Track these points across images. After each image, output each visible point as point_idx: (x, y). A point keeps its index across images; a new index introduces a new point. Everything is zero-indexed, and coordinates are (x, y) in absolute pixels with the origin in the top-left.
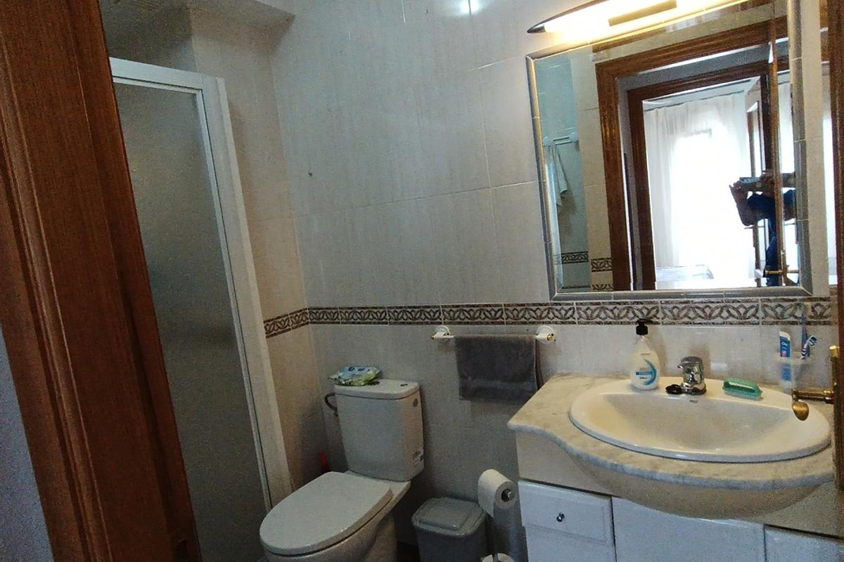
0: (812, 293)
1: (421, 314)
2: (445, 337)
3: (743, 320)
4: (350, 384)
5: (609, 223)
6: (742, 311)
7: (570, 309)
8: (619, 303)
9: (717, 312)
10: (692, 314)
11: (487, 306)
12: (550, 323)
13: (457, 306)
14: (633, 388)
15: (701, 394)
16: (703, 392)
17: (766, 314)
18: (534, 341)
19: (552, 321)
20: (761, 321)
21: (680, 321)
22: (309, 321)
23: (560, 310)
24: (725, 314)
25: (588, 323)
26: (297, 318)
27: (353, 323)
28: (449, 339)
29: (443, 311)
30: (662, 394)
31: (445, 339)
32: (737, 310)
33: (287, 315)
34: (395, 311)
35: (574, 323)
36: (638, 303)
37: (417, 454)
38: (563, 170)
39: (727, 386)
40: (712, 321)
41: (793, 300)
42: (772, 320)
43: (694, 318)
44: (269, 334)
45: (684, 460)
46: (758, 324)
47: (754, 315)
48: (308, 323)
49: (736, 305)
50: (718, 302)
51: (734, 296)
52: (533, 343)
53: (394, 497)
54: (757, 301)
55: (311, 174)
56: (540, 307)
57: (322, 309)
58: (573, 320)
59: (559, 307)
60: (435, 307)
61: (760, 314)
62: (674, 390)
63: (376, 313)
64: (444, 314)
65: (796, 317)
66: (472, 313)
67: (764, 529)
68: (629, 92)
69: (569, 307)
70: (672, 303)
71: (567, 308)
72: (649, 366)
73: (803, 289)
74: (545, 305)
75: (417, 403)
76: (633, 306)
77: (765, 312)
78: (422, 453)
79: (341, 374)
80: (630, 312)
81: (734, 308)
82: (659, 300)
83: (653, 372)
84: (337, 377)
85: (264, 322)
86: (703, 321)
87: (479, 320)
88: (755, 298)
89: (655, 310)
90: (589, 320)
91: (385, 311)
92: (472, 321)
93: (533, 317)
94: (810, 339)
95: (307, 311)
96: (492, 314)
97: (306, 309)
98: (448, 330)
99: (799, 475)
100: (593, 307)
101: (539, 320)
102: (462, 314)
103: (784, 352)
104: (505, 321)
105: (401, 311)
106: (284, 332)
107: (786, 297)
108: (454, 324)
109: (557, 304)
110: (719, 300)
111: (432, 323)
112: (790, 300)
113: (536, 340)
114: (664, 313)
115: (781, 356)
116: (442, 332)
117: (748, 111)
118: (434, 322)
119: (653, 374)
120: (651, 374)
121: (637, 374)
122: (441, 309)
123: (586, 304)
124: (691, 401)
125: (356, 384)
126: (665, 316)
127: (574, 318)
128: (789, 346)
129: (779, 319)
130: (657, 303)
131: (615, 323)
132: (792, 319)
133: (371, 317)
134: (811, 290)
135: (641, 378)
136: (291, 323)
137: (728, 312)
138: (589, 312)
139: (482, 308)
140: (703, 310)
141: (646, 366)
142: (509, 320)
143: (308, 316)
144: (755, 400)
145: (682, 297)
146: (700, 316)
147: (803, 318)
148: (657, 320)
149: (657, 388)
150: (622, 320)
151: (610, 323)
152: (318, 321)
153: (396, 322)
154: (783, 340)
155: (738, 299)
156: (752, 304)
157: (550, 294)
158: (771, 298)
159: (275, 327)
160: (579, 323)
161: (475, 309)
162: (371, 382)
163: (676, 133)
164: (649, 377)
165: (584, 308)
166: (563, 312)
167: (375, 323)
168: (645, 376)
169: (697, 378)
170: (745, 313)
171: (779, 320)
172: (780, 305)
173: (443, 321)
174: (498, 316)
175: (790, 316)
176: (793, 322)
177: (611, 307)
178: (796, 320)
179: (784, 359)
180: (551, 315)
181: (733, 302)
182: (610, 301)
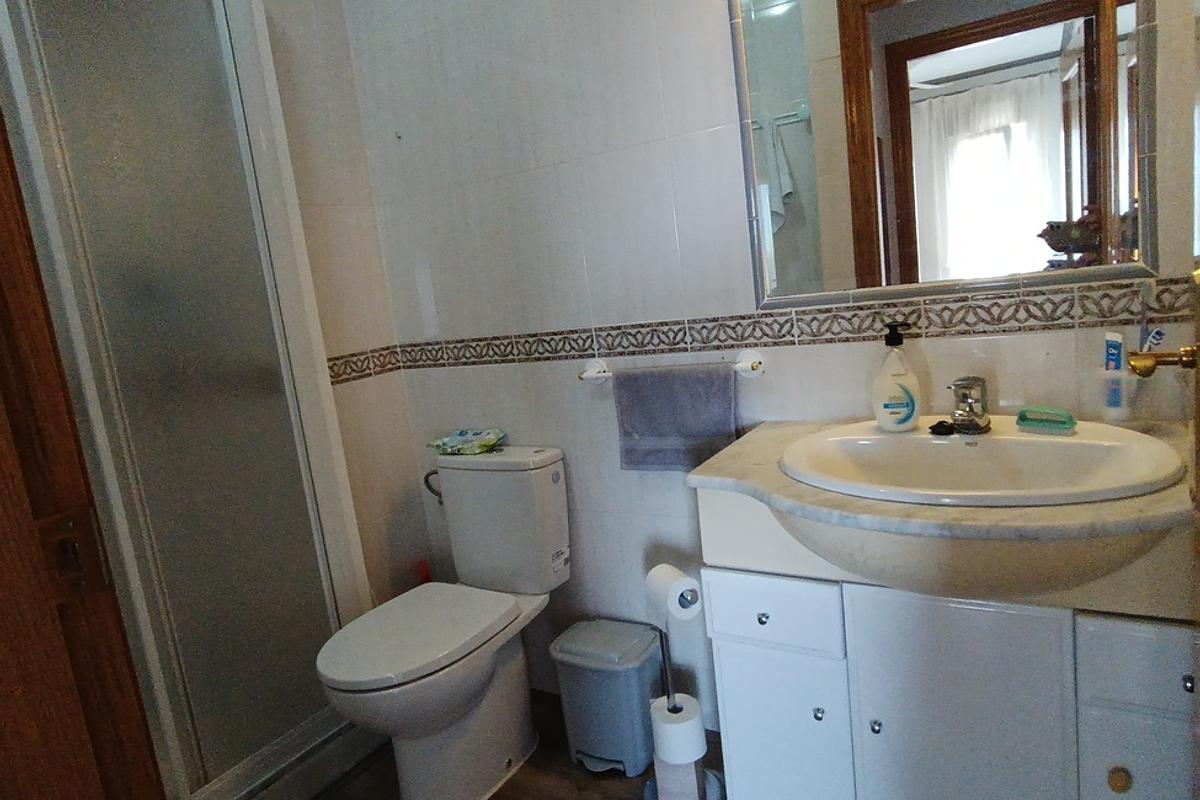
0: (1158, 272)
1: (564, 343)
2: (598, 375)
3: (1050, 323)
4: (458, 453)
5: (854, 233)
6: (1048, 307)
7: (787, 322)
8: (861, 308)
9: (1010, 311)
10: (971, 318)
11: (662, 324)
12: (756, 345)
13: (619, 328)
14: (880, 430)
15: (982, 433)
16: (986, 430)
17: (1086, 312)
18: (733, 373)
19: (758, 342)
20: (1077, 321)
21: (953, 330)
22: (401, 364)
23: (772, 324)
24: (1022, 315)
25: (814, 342)
26: (382, 358)
27: (465, 364)
28: (607, 379)
29: (598, 336)
30: (923, 436)
31: (601, 378)
32: (1040, 307)
33: (366, 353)
34: (527, 342)
35: (793, 343)
36: (888, 305)
37: (559, 554)
38: (788, 163)
39: (1023, 418)
40: (1002, 326)
41: (1127, 286)
42: (1096, 319)
43: (975, 324)
44: (337, 379)
45: (954, 506)
46: (1073, 327)
47: (1067, 314)
48: (399, 368)
49: (1039, 299)
50: (1012, 297)
51: (1037, 285)
52: (730, 375)
53: (523, 615)
54: (1072, 290)
55: (399, 138)
56: (742, 322)
57: (419, 345)
58: (792, 339)
59: (769, 320)
60: (585, 331)
61: (1077, 311)
62: (940, 430)
63: (498, 346)
64: (598, 342)
65: (1132, 313)
66: (639, 337)
67: (1074, 615)
68: (887, 47)
69: (785, 318)
70: (942, 301)
71: (782, 320)
72: (903, 394)
73: (1144, 266)
74: (750, 318)
75: (559, 479)
76: (882, 310)
77: (1083, 306)
78: (567, 555)
79: (446, 440)
80: (878, 320)
81: (1036, 304)
82: (921, 299)
83: (911, 404)
84: (441, 444)
85: (329, 360)
86: (988, 328)
87: (651, 347)
88: (1068, 286)
89: (915, 315)
90: (816, 338)
91: (511, 342)
92: (641, 349)
93: (732, 338)
94: (1153, 333)
95: (399, 349)
96: (667, 336)
97: (396, 346)
98: (604, 364)
99: (1133, 516)
100: (821, 317)
101: (741, 342)
102: (624, 340)
103: (1112, 364)
104: (689, 346)
105: (535, 342)
106: (360, 377)
107: (1115, 282)
108: (615, 356)
109: (766, 315)
110: (1013, 291)
111: (581, 357)
112: (1122, 287)
113: (735, 372)
114: (928, 318)
115: (1107, 369)
116: (597, 368)
117: (1065, 79)
118: (584, 354)
119: (911, 407)
120: (907, 406)
121: (886, 406)
122: (594, 333)
123: (810, 312)
124: (967, 444)
125: (468, 452)
126: (930, 324)
127: (793, 336)
128: (1119, 353)
129: (1105, 317)
130: (918, 303)
131: (855, 340)
132: (1125, 316)
133: (491, 353)
134: (1156, 267)
135: (892, 413)
136: (372, 365)
137: (1027, 310)
138: (815, 324)
139: (654, 329)
140: (988, 311)
141: (899, 393)
142: (695, 344)
143: (399, 358)
144: (1066, 435)
145: (958, 292)
146: (983, 320)
147: (1142, 313)
148: (919, 331)
149: (915, 429)
150: (865, 334)
151: (847, 340)
152: (413, 364)
153: (529, 358)
154: (1110, 345)
155: (1044, 288)
156: (1064, 296)
157: (757, 299)
158: (1094, 284)
159: (345, 369)
160: (800, 343)
161: (643, 330)
162: (491, 449)
163: (957, 131)
164: (904, 411)
165: (808, 318)
166: (776, 327)
167: (496, 362)
168: (897, 410)
169: (977, 408)
170: (1054, 311)
171: (1106, 319)
172: (1106, 296)
173: (596, 352)
174: (678, 339)
175: (1123, 311)
176: (1127, 320)
177: (848, 315)
178: (1132, 317)
179: (1112, 374)
180: (758, 333)
181: (1036, 295)
182: (848, 305)
